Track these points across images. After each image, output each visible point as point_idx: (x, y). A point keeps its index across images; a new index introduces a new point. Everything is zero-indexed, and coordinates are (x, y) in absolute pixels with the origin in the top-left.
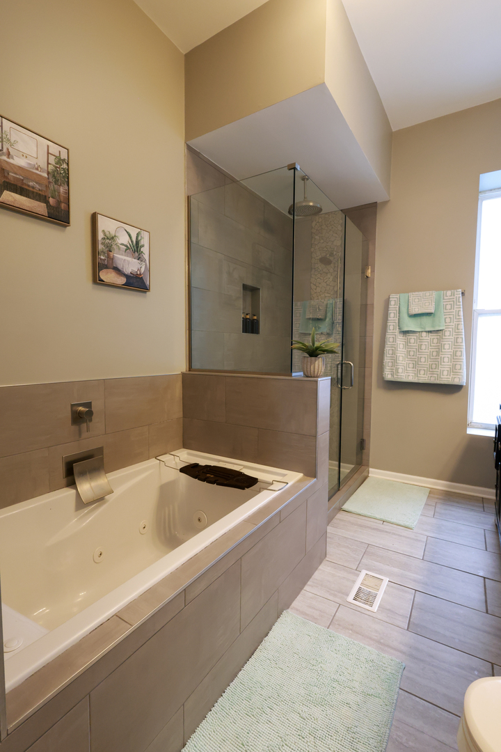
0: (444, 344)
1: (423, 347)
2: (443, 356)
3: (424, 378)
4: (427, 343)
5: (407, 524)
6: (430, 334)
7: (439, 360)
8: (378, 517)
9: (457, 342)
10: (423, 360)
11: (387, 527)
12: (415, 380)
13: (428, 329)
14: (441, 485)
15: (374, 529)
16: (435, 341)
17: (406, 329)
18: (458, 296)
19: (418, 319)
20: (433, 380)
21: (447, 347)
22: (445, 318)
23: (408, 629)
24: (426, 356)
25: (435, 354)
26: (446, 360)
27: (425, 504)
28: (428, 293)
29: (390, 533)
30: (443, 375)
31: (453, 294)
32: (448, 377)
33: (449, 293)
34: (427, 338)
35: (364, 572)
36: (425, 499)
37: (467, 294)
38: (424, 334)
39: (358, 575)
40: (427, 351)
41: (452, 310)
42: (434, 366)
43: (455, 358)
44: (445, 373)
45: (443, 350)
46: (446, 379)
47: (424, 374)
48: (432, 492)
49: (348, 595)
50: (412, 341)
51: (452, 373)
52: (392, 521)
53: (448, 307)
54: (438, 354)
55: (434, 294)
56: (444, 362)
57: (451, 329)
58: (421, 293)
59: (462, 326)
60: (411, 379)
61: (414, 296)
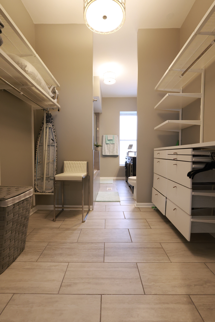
0: (115, 147)
3: (111, 154)
4: (111, 146)
8: (106, 183)
9: (117, 146)
10: (111, 150)
14: (115, 178)
16: (113, 146)
17: (107, 143)
19: (110, 141)
20: (113, 155)
22: (115, 141)
27: (113, 181)
33: (115, 135)
37: (118, 136)
38: (111, 144)
40: (111, 148)
42: (113, 152)
46: (115, 154)
50: (108, 146)
51: (117, 153)
53: (115, 139)
54: (114, 149)
55: (113, 135)
57: (116, 143)
58: (110, 135)
59: (118, 143)
60: (108, 154)
61: (108, 136)
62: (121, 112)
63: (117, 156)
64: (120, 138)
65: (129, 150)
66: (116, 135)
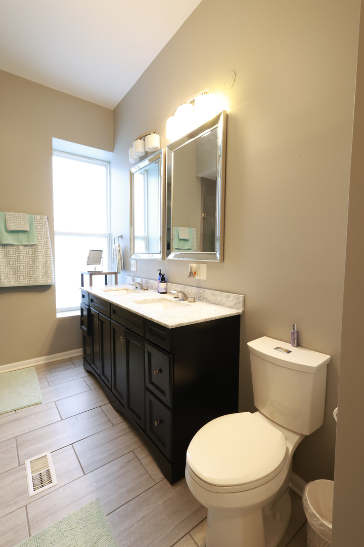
0: (38, 256)
1: (21, 257)
2: (38, 264)
3: (23, 282)
4: (24, 255)
5: (36, 401)
6: (26, 248)
7: (35, 267)
8: (9, 409)
9: (47, 254)
10: (22, 268)
11: (21, 414)
12: (17, 285)
13: (24, 244)
14: (41, 360)
15: (11, 422)
16: (31, 253)
17: (5, 242)
18: (45, 220)
19: (15, 235)
20: (31, 283)
21: (40, 257)
22: (37, 236)
23: (85, 474)
24: (24, 265)
25: (31, 263)
26: (40, 267)
27: (39, 380)
28: (22, 215)
29: (27, 416)
30: (39, 279)
31: (41, 219)
32: (43, 279)
33: (38, 217)
34: (24, 250)
35: (28, 462)
36: (36, 376)
37: (50, 220)
38: (21, 247)
39: (25, 469)
40: (24, 260)
41: (42, 231)
42: (31, 272)
43: (46, 265)
44: (40, 277)
45: (38, 260)
46: (41, 281)
47: (24, 279)
48: (38, 368)
49: (27, 492)
50: (11, 252)
51: (45, 277)
52: (23, 406)
53: (39, 228)
54: (34, 262)
55: (28, 216)
56: (39, 269)
57: (42, 245)
58: (16, 214)
59: (49, 243)
60: (13, 284)
61: (9, 215)
62: (57, 143)
63: (46, 288)
64: (57, 227)
65: (92, 268)
66: (42, 214)
